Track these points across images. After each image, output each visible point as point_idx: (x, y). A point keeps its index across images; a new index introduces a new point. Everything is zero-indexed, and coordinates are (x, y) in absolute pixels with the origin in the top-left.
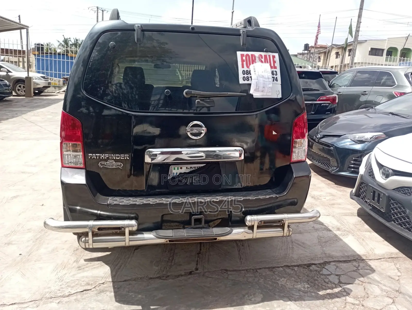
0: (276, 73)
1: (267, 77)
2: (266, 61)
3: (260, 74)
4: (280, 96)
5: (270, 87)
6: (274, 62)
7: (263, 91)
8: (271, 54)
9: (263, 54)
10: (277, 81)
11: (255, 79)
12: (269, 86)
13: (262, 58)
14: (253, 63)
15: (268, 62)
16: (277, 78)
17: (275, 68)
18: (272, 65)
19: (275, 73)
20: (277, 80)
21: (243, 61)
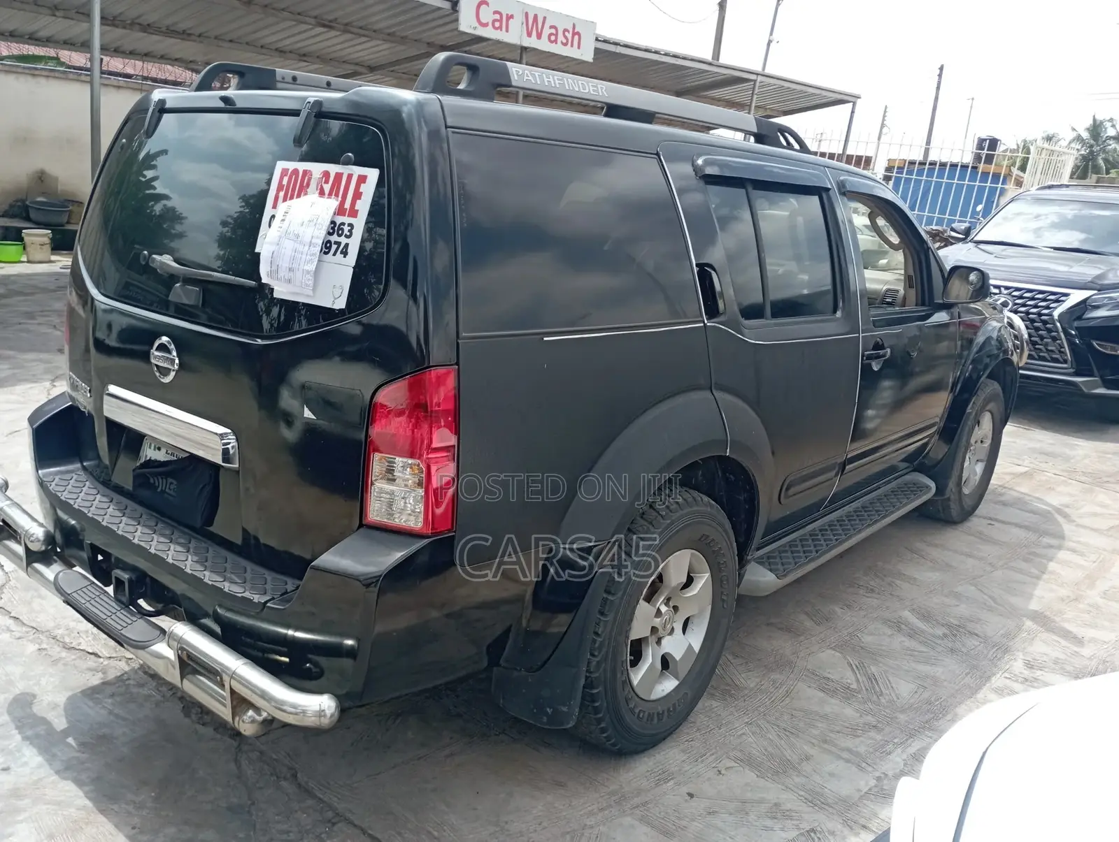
0: (350, 231)
1: (307, 239)
2: (334, 191)
3: (291, 229)
4: (341, 304)
5: (308, 272)
6: (358, 195)
7: (289, 281)
8: (357, 171)
9: (333, 169)
10: (345, 257)
11: (271, 244)
12: (306, 268)
13: (327, 182)
14: (299, 196)
15: (337, 195)
16: (347, 245)
17: (353, 213)
18: (347, 205)
19: (346, 229)
20: (345, 253)
21: (280, 187)
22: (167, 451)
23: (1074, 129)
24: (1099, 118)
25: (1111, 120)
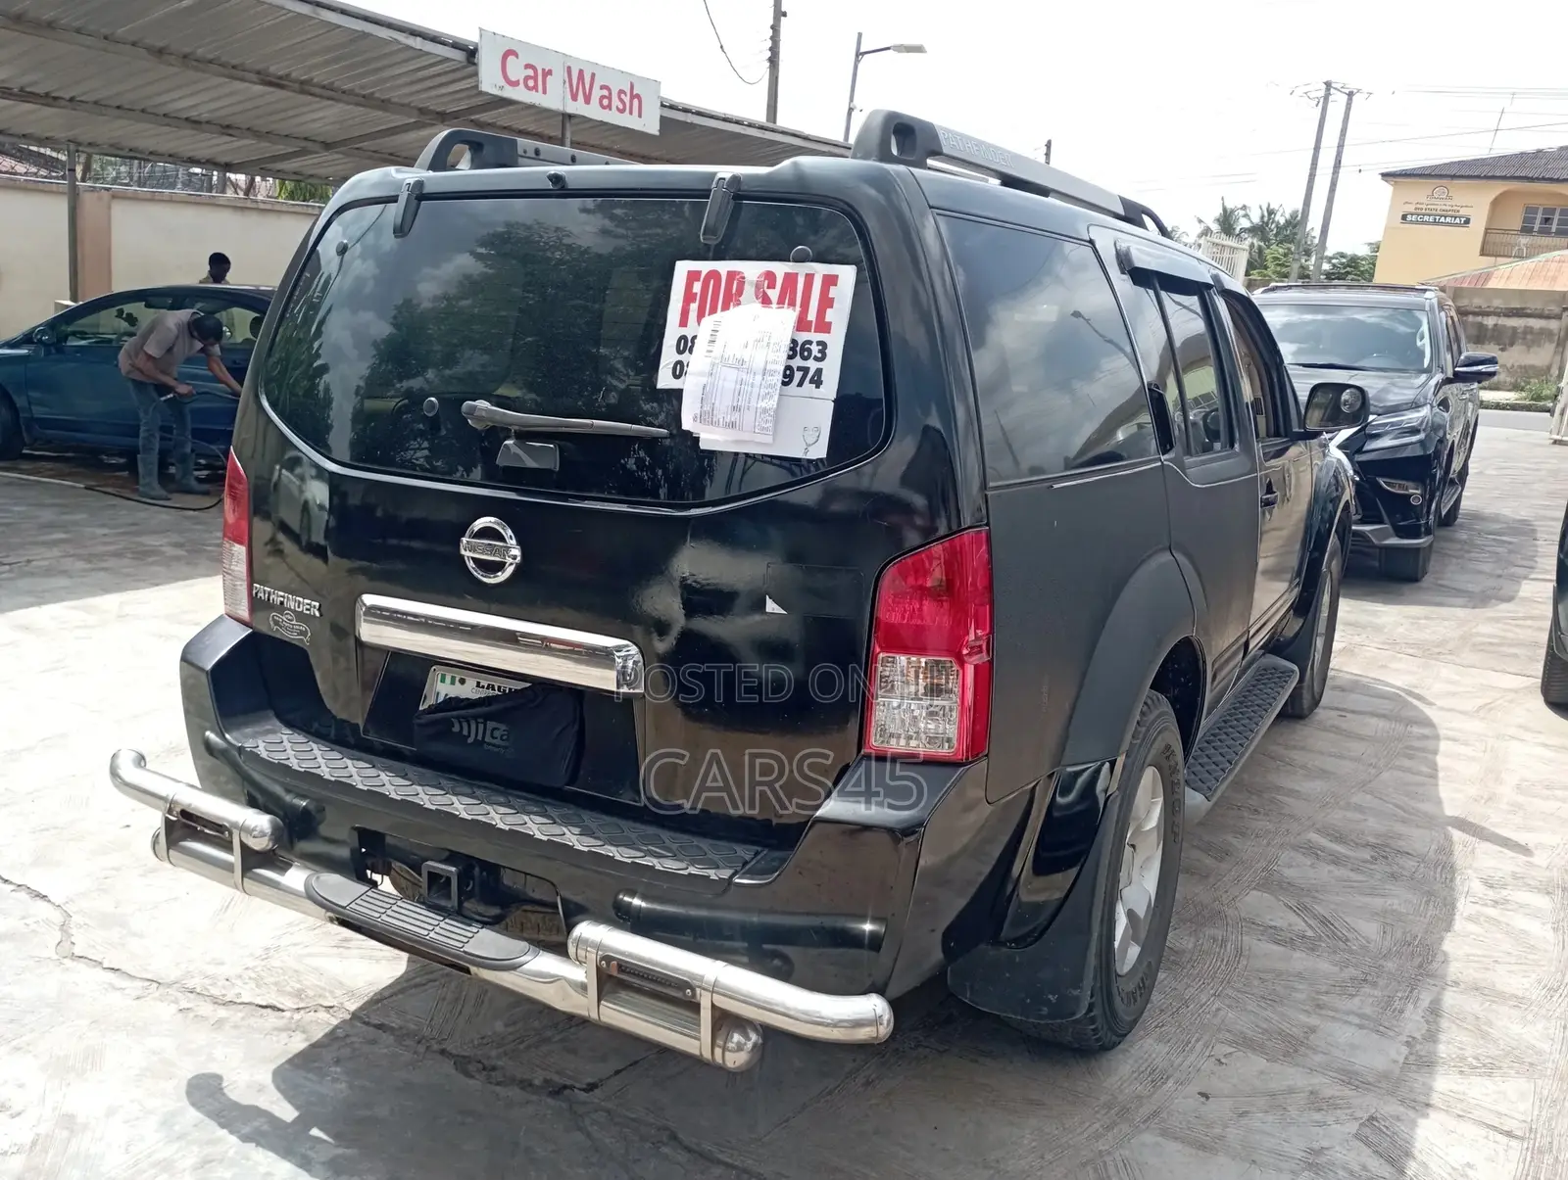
0: (823, 352)
1: (759, 364)
2: (787, 297)
3: (729, 353)
4: (820, 451)
5: (765, 411)
6: (826, 302)
7: (733, 425)
8: (820, 270)
9: (780, 269)
10: (818, 387)
11: (701, 374)
12: (762, 404)
13: (772, 286)
14: (726, 308)
15: (792, 304)
16: (819, 372)
17: (824, 327)
18: (812, 316)
19: (815, 349)
20: (817, 381)
21: (689, 297)
22: (478, 683)
23: (1200, 221)
24: (1230, 206)
25: (1244, 207)
